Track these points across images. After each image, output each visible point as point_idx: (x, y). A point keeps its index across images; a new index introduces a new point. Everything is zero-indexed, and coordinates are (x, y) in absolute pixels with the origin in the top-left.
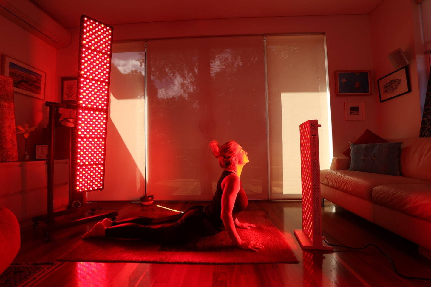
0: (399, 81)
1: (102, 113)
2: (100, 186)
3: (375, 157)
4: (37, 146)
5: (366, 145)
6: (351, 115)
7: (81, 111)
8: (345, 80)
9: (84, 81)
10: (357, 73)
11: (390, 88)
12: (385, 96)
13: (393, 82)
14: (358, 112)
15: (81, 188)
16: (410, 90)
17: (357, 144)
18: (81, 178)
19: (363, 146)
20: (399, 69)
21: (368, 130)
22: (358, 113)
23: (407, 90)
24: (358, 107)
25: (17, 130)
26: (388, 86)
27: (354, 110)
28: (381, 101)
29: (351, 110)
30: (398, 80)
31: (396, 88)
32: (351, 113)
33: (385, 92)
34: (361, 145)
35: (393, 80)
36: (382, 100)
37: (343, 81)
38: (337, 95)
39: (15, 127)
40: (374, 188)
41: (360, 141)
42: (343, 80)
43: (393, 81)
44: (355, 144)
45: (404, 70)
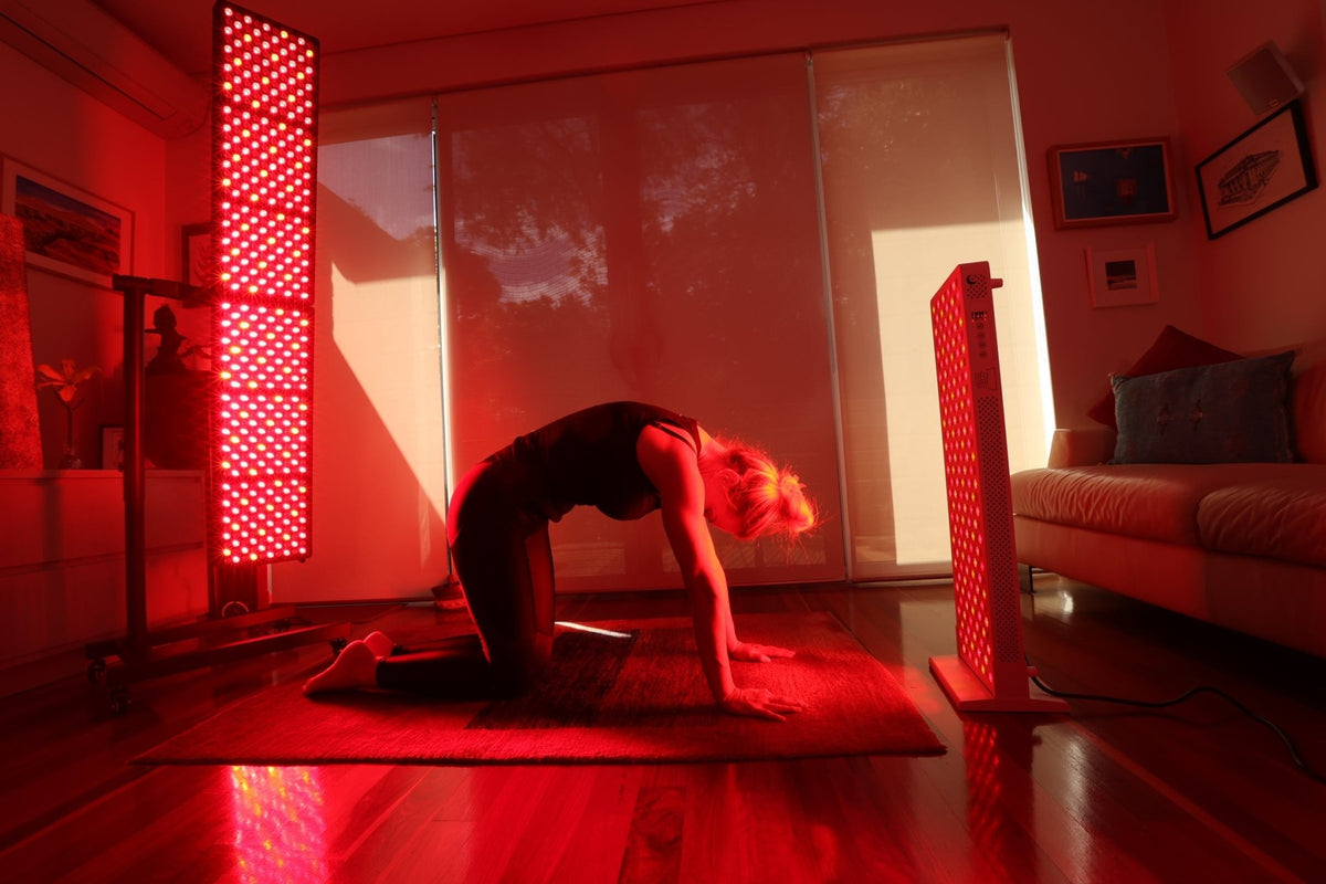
0: (1273, 156)
1: (296, 314)
2: (299, 546)
3: (1201, 411)
4: (105, 429)
5: (1167, 374)
6: (1110, 289)
7: (226, 306)
8: (1084, 177)
9: (231, 211)
10: (1125, 149)
11: (1241, 186)
12: (1222, 217)
13: (1252, 163)
14: (1134, 278)
15: (236, 551)
16: (1313, 182)
17: (1136, 376)
18: (235, 518)
19: (1157, 379)
20: (1270, 113)
21: (1170, 329)
22: (1131, 282)
23: (1303, 183)
24: (1133, 262)
25: (39, 376)
26: (1232, 181)
27: (1120, 271)
28: (1212, 237)
29: (1108, 274)
30: (1269, 153)
31: (1263, 181)
32: (1110, 282)
33: (1223, 202)
34: (1151, 377)
35: (1251, 158)
36: (1214, 232)
37: (1076, 179)
38: (1060, 228)
39: (32, 370)
40: (1203, 498)
41: (1146, 367)
42: (1076, 174)
43: (1250, 161)
44: (1127, 378)
45: (1287, 117)
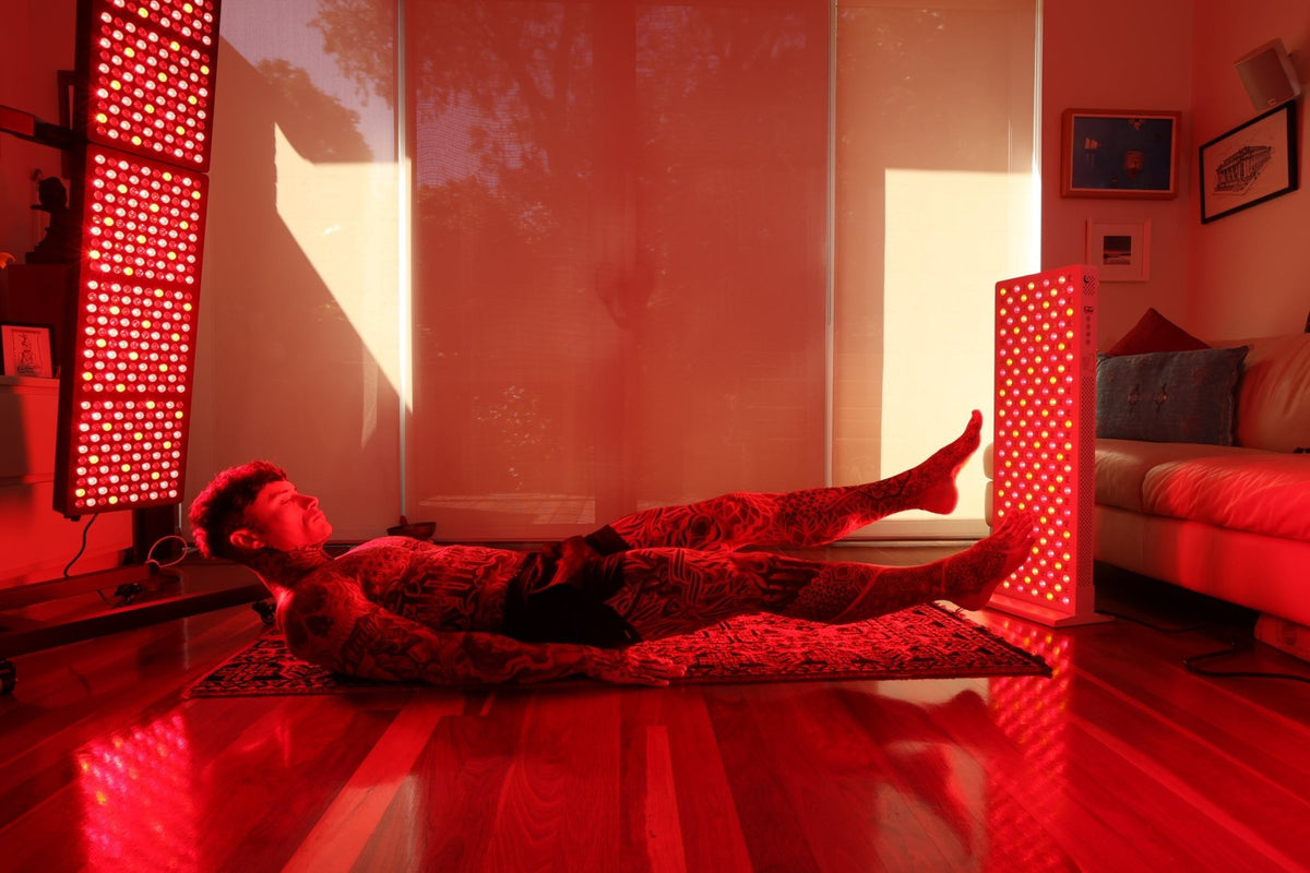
0: (1266, 151)
3: (1165, 393)
5: (1142, 356)
6: (1105, 263)
8: (1095, 144)
10: (1137, 120)
11: (1236, 176)
12: (1217, 203)
13: (1248, 155)
14: (1129, 255)
16: (1294, 183)
17: (1116, 355)
19: (1133, 360)
20: (1268, 110)
21: (1152, 312)
22: (1126, 258)
23: (1285, 185)
24: (1129, 238)
26: (1229, 169)
27: (1117, 246)
28: (1205, 221)
29: (1105, 248)
30: (1263, 147)
31: (1254, 175)
32: (1106, 256)
33: (1219, 188)
34: (1128, 358)
35: (1248, 150)
36: (1208, 215)
37: (1087, 147)
38: (1067, 196)
40: (1141, 485)
41: (1127, 347)
42: (1088, 140)
43: (1247, 152)
44: (1108, 356)
45: (1283, 114)
